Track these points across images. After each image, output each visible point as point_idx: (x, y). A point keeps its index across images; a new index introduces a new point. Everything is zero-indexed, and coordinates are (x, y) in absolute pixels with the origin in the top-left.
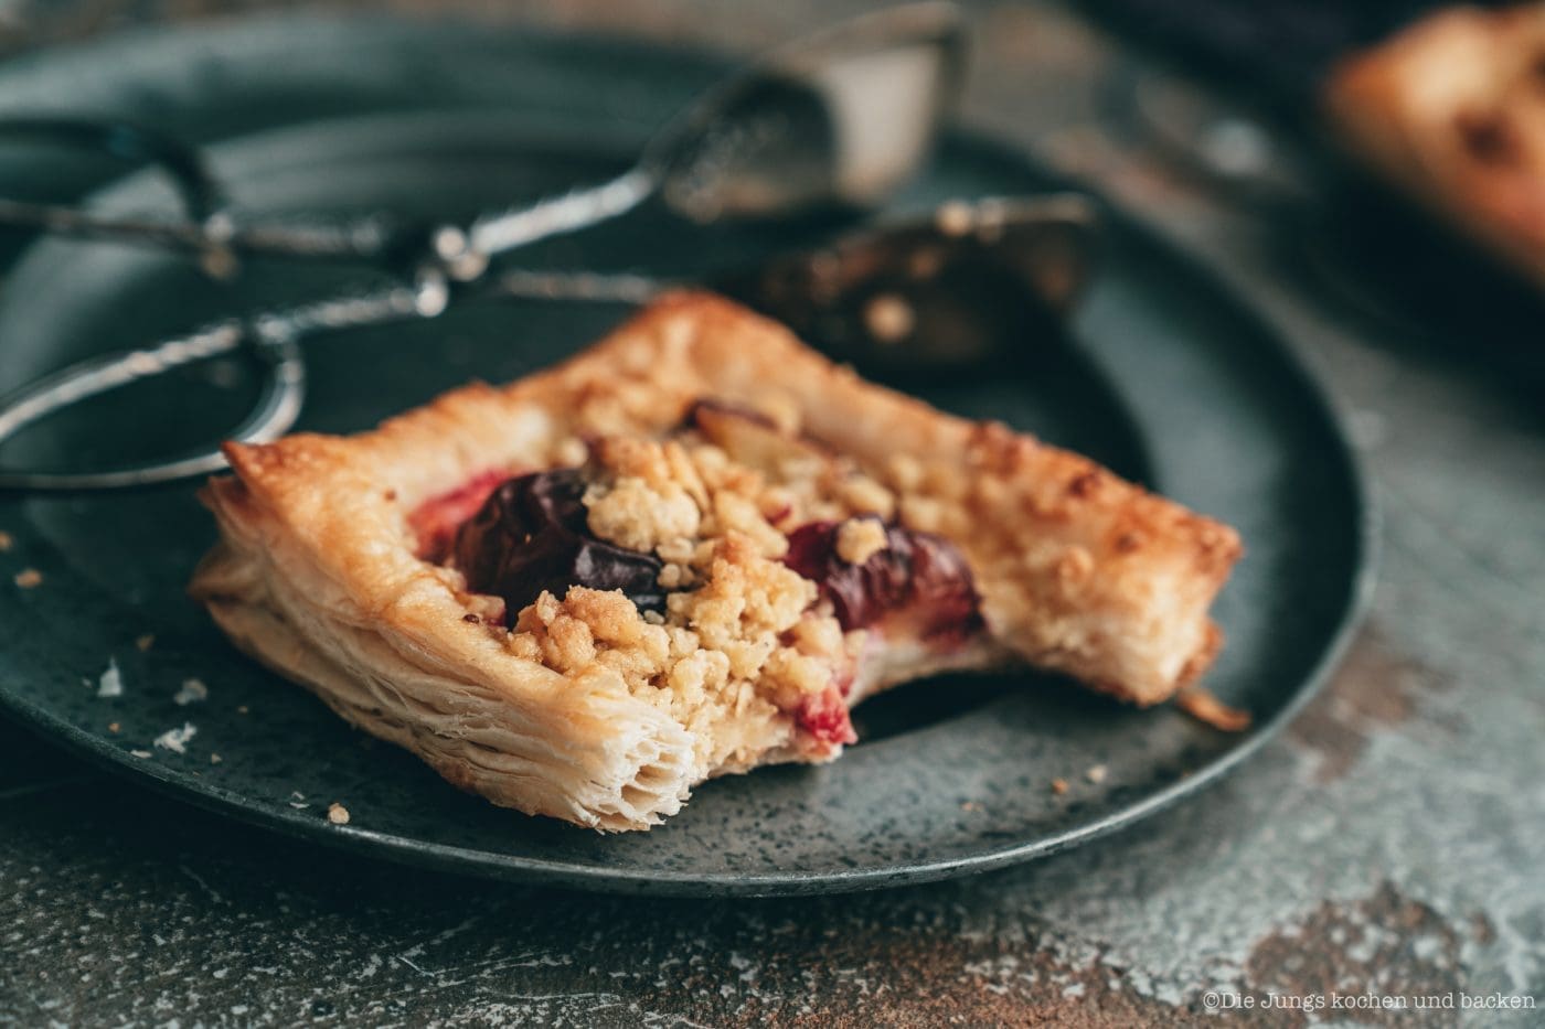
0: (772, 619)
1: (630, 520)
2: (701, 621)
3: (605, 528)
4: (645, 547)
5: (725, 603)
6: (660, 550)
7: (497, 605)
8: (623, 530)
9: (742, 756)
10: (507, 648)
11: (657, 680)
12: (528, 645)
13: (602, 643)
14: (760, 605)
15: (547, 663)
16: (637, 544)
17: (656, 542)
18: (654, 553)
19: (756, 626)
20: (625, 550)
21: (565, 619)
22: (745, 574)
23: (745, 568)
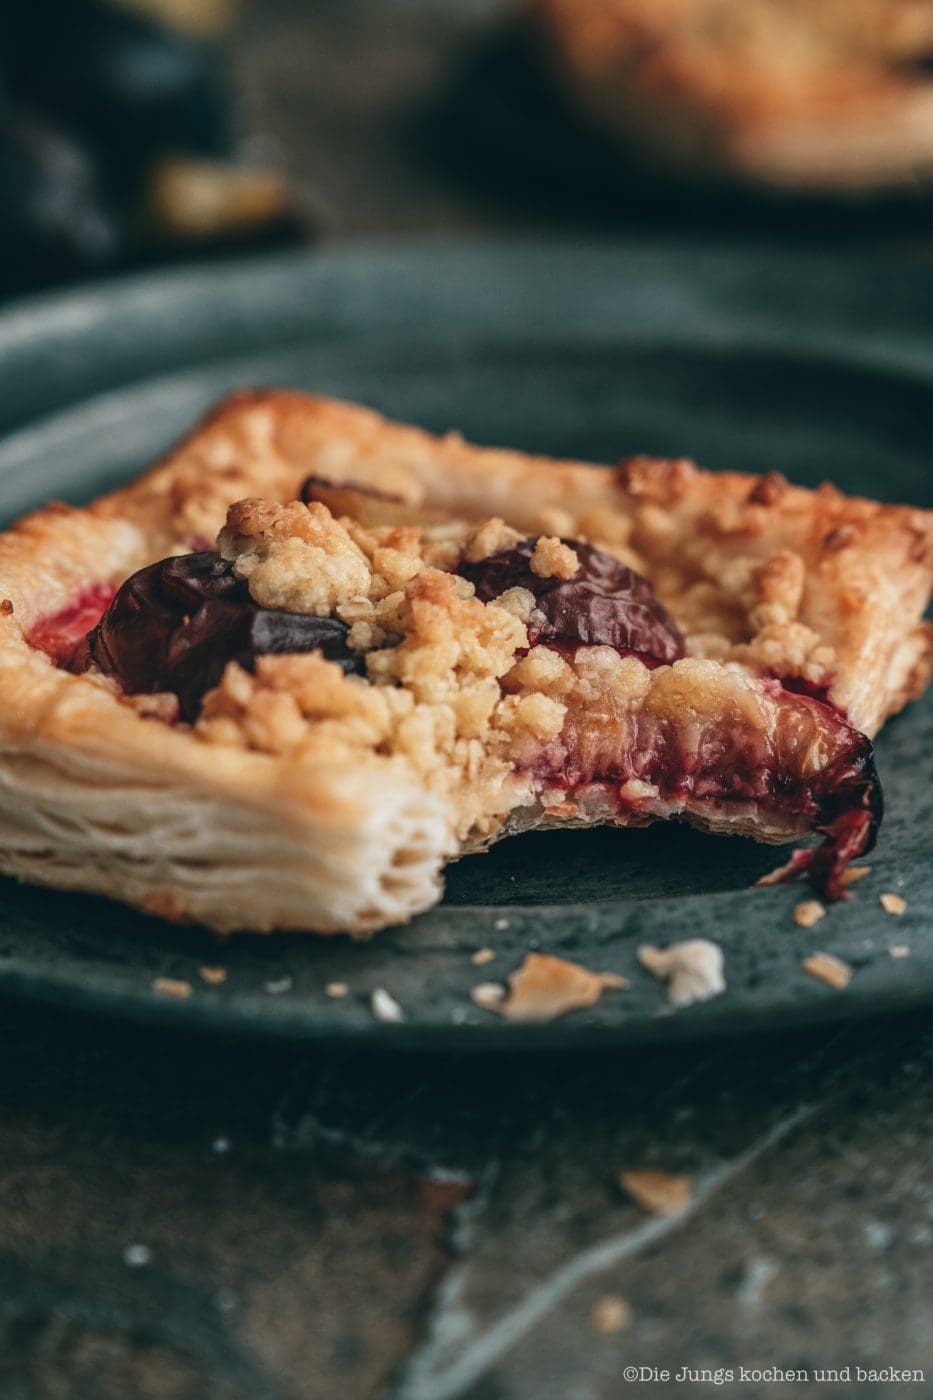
0: (489, 664)
1: (300, 581)
2: (415, 673)
3: (273, 594)
4: (324, 610)
5: (438, 649)
6: (339, 609)
7: (169, 702)
8: (295, 594)
9: (485, 825)
10: (203, 738)
11: (383, 749)
12: (226, 730)
13: (312, 715)
14: (473, 650)
15: (253, 746)
16: (314, 607)
17: (335, 604)
18: (334, 615)
19: (471, 675)
20: (302, 615)
21: (264, 695)
22: (451, 617)
23: (449, 608)
